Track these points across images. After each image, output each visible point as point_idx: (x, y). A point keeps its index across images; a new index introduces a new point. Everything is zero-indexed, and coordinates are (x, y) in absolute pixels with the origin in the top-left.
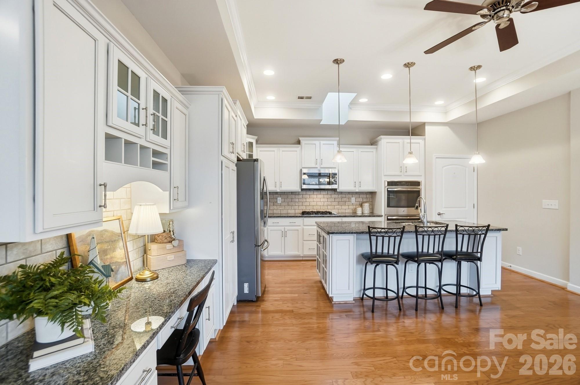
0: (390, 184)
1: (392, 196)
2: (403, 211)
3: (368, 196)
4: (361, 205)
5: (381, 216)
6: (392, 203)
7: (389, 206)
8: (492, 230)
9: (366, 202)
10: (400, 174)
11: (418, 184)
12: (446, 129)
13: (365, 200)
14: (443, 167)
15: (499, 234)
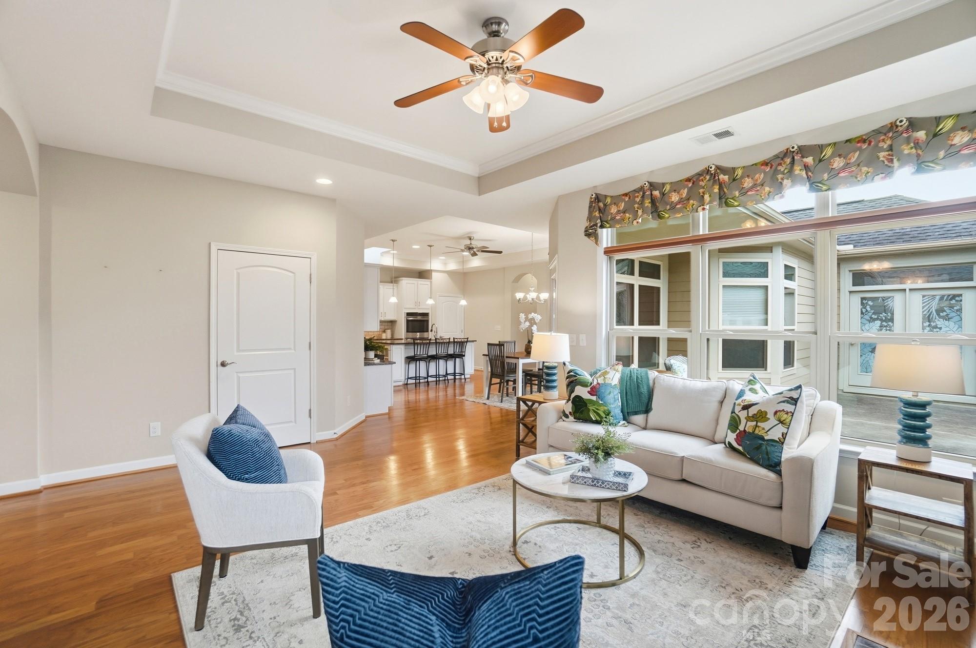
0: (408, 314)
1: (410, 323)
2: (418, 335)
3: (389, 324)
4: (384, 332)
5: (402, 339)
6: (410, 330)
7: (408, 331)
8: (470, 341)
9: (388, 329)
10: (415, 307)
11: (427, 315)
12: (446, 275)
13: (386, 327)
14: (443, 303)
15: (472, 344)
